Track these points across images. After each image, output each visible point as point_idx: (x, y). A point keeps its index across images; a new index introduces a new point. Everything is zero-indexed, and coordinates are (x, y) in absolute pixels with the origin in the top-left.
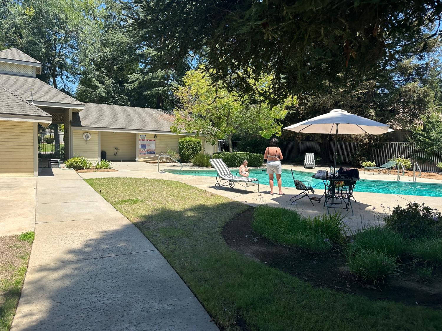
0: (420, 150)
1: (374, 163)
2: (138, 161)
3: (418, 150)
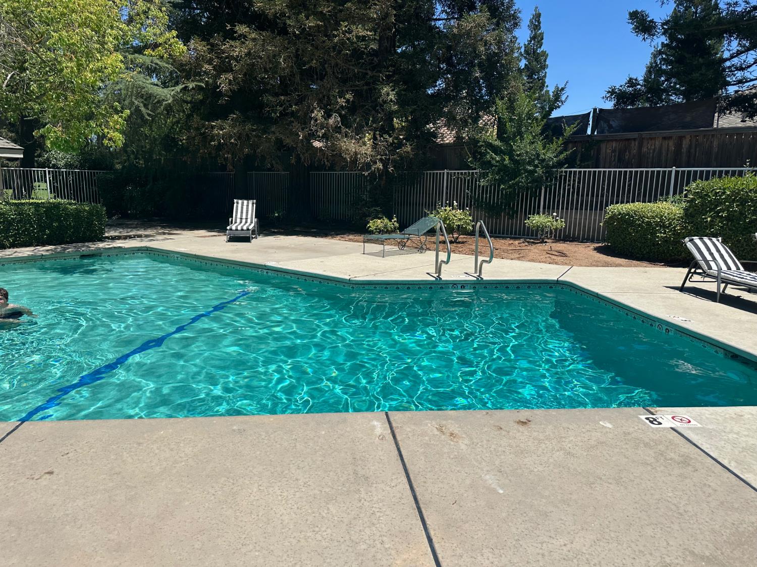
0: (491, 186)
1: (394, 223)
3: (487, 187)
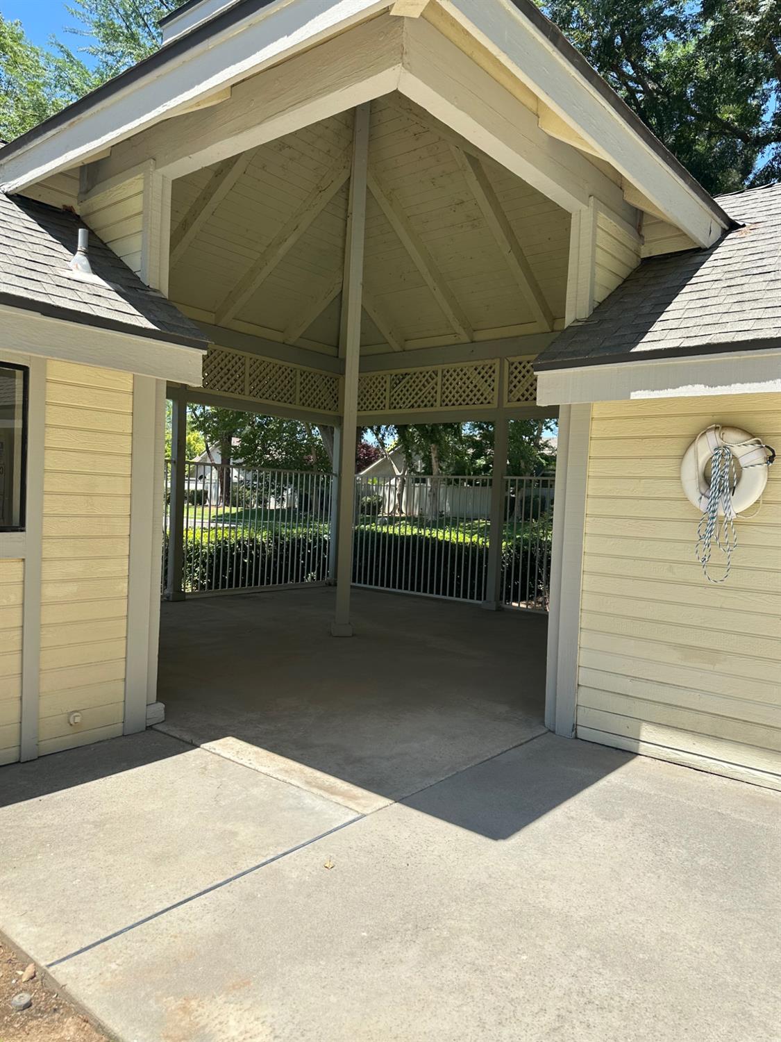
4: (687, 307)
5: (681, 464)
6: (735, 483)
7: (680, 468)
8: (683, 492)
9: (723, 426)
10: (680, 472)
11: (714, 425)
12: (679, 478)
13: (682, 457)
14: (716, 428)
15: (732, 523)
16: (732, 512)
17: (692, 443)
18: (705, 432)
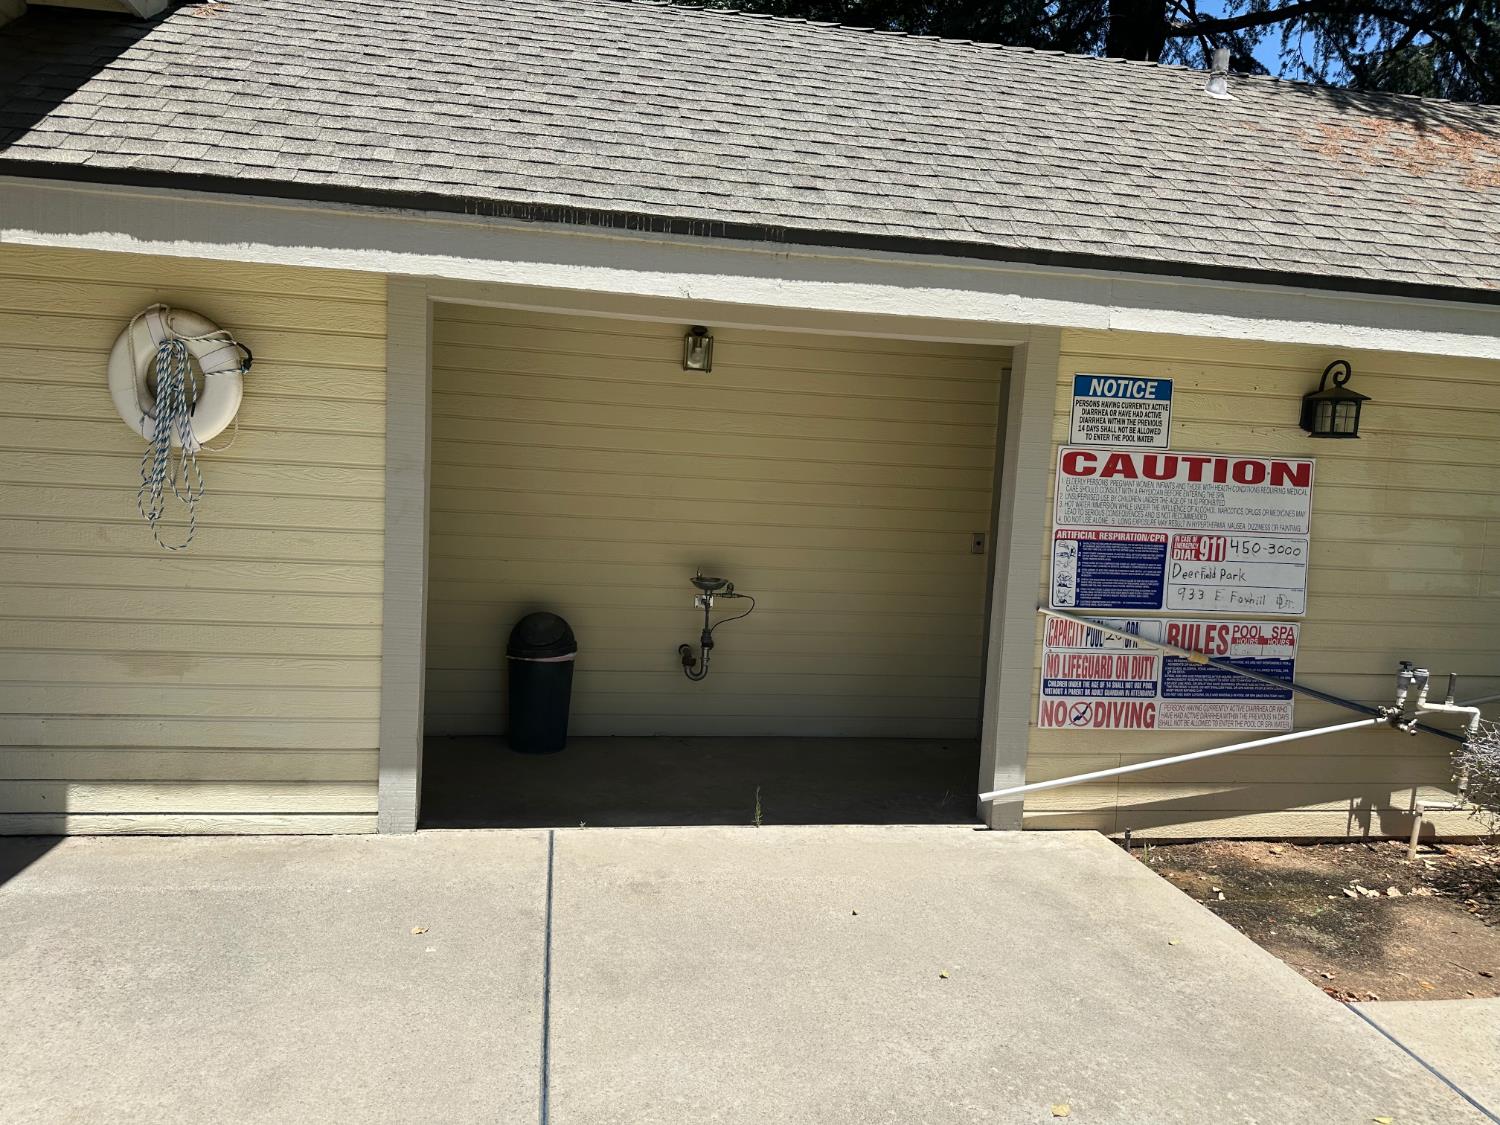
2: (1013, 818)
4: (103, 103)
5: (107, 364)
6: (195, 396)
7: (107, 369)
8: (114, 408)
9: (172, 307)
10: (106, 376)
11: (158, 305)
12: (106, 386)
13: (109, 352)
14: (162, 310)
15: (194, 460)
16: (194, 442)
17: (123, 331)
18: (144, 315)
